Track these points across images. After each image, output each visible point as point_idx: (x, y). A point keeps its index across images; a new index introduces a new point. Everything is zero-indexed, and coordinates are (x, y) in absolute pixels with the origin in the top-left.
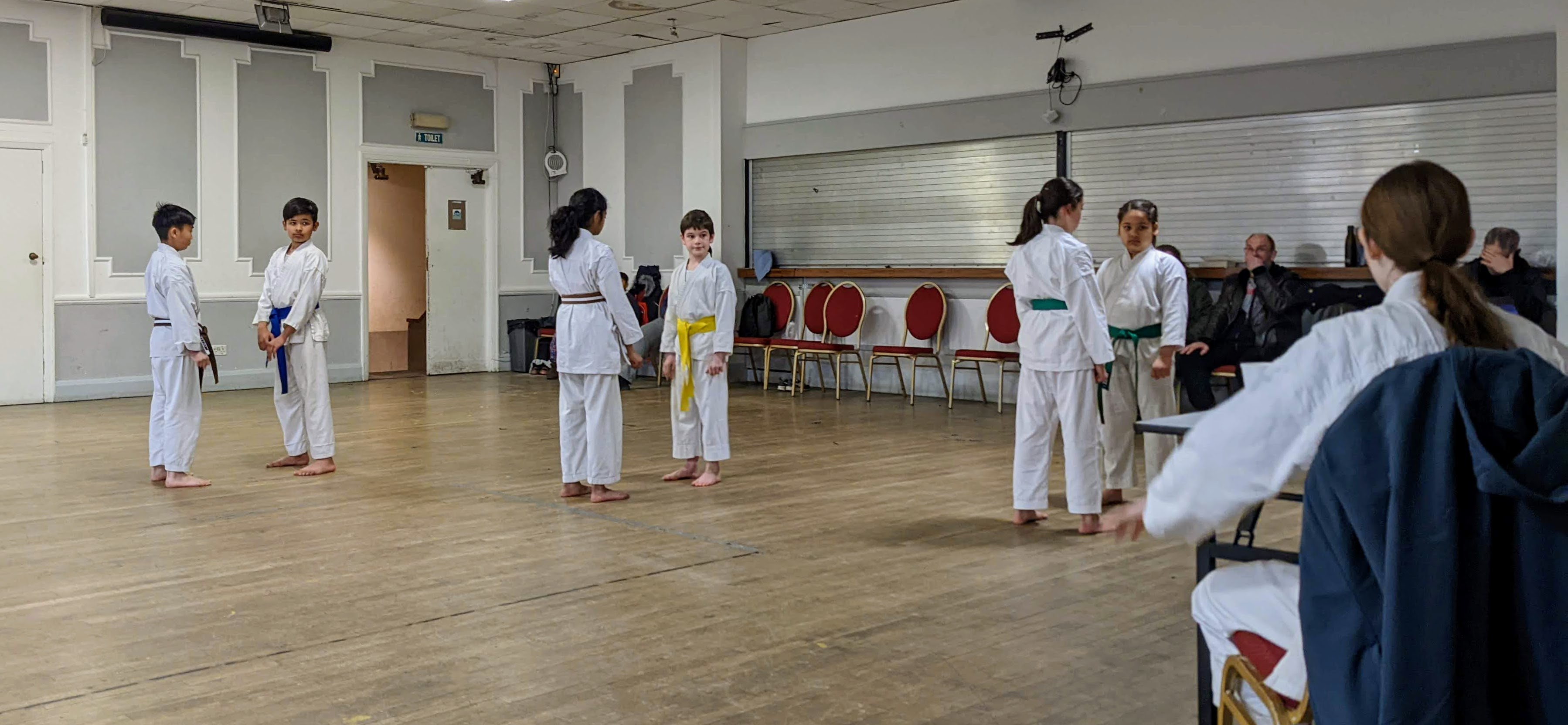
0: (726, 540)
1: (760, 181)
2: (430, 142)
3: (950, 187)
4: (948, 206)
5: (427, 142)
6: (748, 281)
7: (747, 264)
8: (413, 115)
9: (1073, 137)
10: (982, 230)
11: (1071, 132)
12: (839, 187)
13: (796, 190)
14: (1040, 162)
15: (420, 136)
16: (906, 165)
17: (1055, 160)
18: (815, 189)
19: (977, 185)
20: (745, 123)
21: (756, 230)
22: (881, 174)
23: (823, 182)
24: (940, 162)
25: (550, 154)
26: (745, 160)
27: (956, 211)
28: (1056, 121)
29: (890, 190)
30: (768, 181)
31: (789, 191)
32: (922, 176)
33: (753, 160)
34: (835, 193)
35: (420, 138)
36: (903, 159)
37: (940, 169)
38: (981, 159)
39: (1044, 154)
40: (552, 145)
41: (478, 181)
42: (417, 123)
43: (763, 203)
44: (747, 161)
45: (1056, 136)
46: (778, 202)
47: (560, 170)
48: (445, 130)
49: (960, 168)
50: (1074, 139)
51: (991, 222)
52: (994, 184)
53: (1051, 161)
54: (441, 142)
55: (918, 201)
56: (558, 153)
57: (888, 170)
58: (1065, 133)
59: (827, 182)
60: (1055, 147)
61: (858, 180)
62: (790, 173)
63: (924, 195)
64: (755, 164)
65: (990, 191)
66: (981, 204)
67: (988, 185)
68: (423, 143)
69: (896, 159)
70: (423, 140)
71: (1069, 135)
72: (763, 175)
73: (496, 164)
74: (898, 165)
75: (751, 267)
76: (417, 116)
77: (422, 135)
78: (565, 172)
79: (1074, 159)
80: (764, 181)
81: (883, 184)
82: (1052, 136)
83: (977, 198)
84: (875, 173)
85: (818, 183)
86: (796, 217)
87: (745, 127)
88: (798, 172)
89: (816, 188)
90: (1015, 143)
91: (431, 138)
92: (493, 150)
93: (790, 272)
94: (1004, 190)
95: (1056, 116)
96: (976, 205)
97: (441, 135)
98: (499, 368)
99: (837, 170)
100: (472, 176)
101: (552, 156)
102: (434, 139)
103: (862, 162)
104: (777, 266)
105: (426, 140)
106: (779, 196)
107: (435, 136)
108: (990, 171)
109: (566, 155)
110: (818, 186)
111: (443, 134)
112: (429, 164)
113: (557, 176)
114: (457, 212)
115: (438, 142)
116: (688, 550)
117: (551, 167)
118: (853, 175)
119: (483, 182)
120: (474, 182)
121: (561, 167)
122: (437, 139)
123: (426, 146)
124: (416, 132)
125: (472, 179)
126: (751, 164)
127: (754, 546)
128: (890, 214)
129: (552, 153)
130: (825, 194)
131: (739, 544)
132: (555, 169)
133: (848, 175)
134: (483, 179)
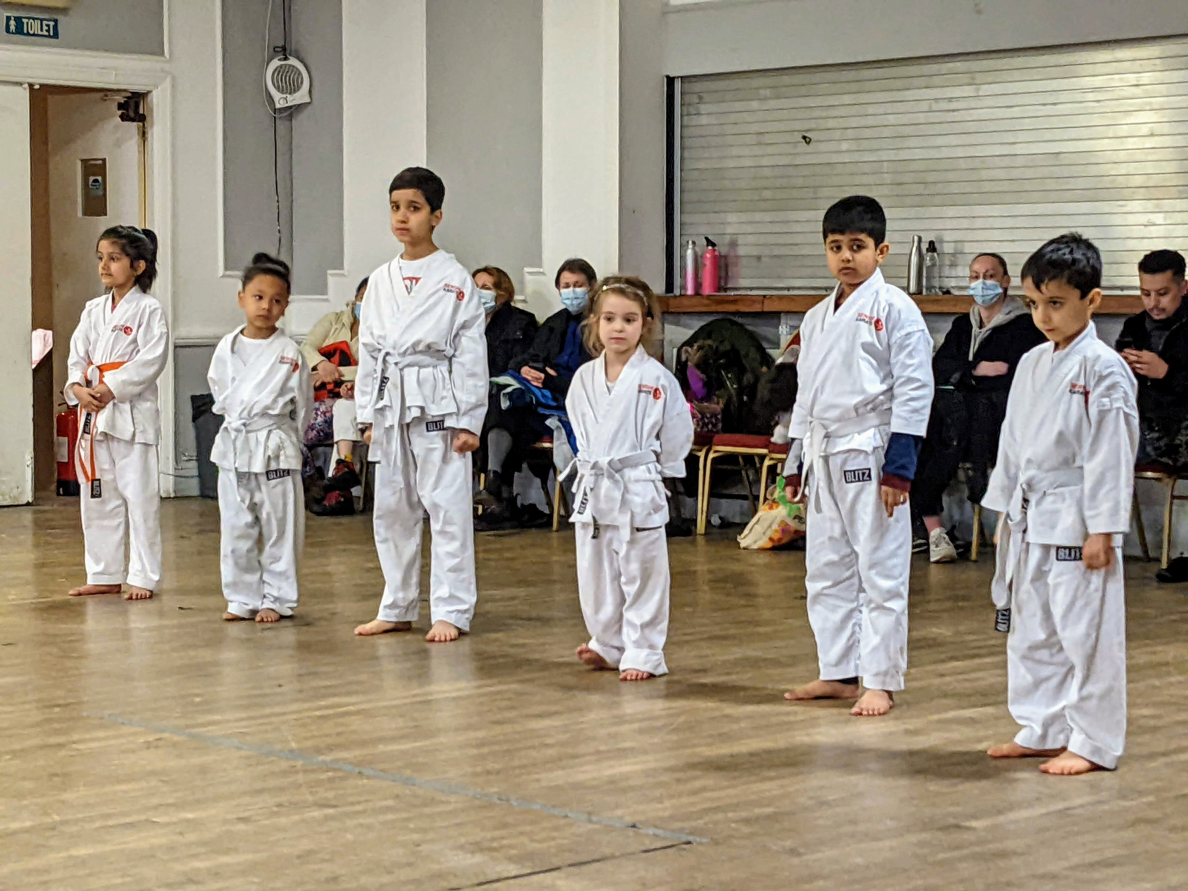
0: (629, 820)
1: (695, 120)
2: (34, 35)
3: (1073, 133)
4: (1065, 171)
5: (28, 34)
6: (670, 318)
7: (670, 286)
10: (1131, 219)
12: (850, 133)
13: (768, 139)
15: (12, 23)
16: (985, 89)
18: (804, 138)
19: (1124, 130)
20: (667, 4)
21: (687, 219)
22: (935, 107)
23: (823, 124)
24: (1054, 85)
25: (276, 63)
26: (668, 77)
27: (1081, 183)
30: (713, 120)
31: (752, 140)
32: (1016, 112)
33: (682, 77)
34: (845, 146)
35: (12, 28)
36: (979, 78)
37: (1051, 99)
38: (1132, 78)
40: (281, 43)
41: (132, 114)
43: (702, 165)
44: (671, 81)
46: (731, 163)
47: (297, 95)
48: (64, 11)
49: (1091, 96)
51: (1150, 205)
54: (56, 35)
55: (1006, 162)
56: (293, 61)
57: (948, 99)
59: (831, 123)
61: (891, 119)
62: (755, 105)
63: (1019, 149)
64: (686, 85)
65: (1150, 143)
66: (1131, 168)
67: (1145, 130)
68: (20, 37)
69: (965, 78)
70: (19, 30)
72: (704, 109)
73: (168, 80)
74: (968, 91)
75: (677, 292)
77: (18, 20)
78: (307, 100)
80: (704, 120)
81: (938, 129)
83: (1122, 156)
84: (924, 106)
85: (812, 125)
86: (767, 194)
87: (667, 11)
88: (773, 104)
89: (807, 136)
91: (35, 27)
92: (162, 54)
93: (754, 302)
94: (1180, 141)
96: (1123, 169)
97: (56, 21)
98: (175, 492)
99: (847, 99)
100: (120, 106)
101: (281, 66)
102: (42, 30)
103: (899, 83)
104: (726, 290)
105: (25, 31)
106: (735, 151)
107: (45, 23)
108: (1150, 104)
109: (309, 62)
110: (807, 131)
111: (60, 18)
112: (31, 81)
113: (291, 107)
114: (96, 181)
115: (49, 36)
116: (553, 839)
117: (278, 89)
118: (881, 109)
119: (141, 118)
120: (123, 118)
121: (299, 88)
122: (48, 31)
123: (24, 44)
124: (9, 15)
125: (120, 112)
126: (678, 85)
127: (681, 830)
128: (954, 188)
129: (280, 60)
130: (823, 147)
131: (656, 827)
132: (286, 93)
133: (871, 110)
134: (141, 112)
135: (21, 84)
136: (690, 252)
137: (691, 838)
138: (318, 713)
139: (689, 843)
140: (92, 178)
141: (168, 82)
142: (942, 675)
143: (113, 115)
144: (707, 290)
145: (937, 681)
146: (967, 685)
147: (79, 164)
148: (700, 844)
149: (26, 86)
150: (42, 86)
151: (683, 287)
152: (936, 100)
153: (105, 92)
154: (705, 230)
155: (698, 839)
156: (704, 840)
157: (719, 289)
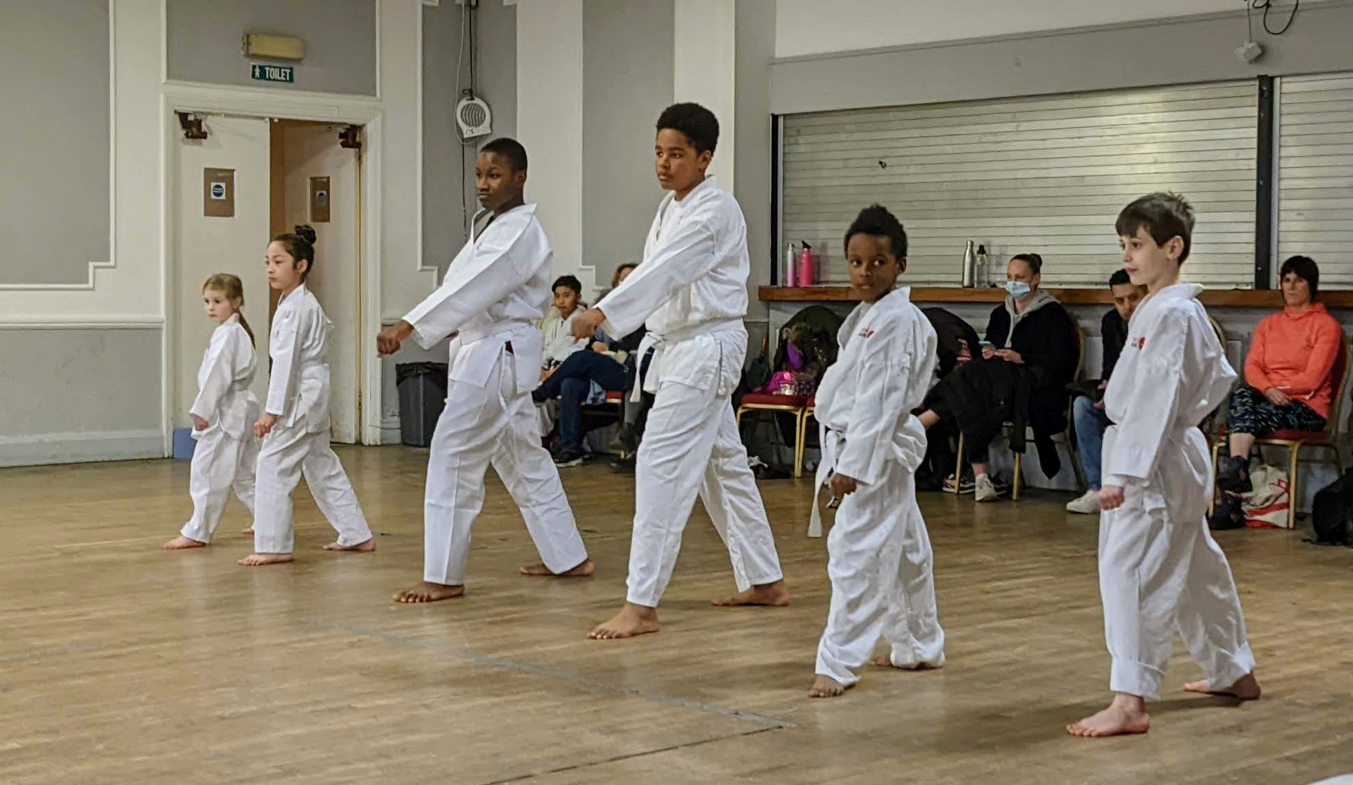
0: (733, 708)
1: (794, 148)
2: (274, 80)
3: (1093, 161)
4: (1089, 191)
5: (270, 79)
6: (772, 304)
7: (774, 280)
8: (248, 36)
9: (1284, 86)
11: (1281, 77)
12: (917, 160)
13: (852, 164)
14: (1232, 124)
15: (257, 70)
16: (1024, 126)
17: (1255, 121)
18: (881, 163)
19: (1132, 159)
20: (773, 57)
21: (789, 226)
22: (983, 139)
23: (894, 152)
24: (1078, 122)
25: (464, 102)
26: (773, 115)
28: (1258, 59)
29: (997, 165)
30: (809, 148)
31: (840, 164)
32: (1048, 144)
33: (785, 116)
34: (912, 169)
35: (257, 74)
36: (1021, 116)
37: (1075, 133)
38: (1140, 118)
39: (1240, 112)
40: (469, 87)
41: (350, 142)
42: (254, 50)
43: (798, 184)
44: (775, 118)
45: (1257, 83)
46: (823, 183)
47: (481, 127)
48: (298, 61)
49: (1109, 132)
50: (1287, 87)
52: (1160, 158)
53: (1247, 122)
54: (291, 80)
56: (477, 101)
57: (996, 133)
58: (1272, 78)
59: (900, 152)
60: (1256, 100)
61: (949, 149)
62: (842, 137)
63: (1054, 173)
64: (788, 121)
65: (1153, 169)
66: (1140, 189)
67: (1150, 158)
68: (263, 82)
69: (1009, 117)
70: (263, 76)
71: (1277, 81)
72: (801, 140)
73: (379, 116)
74: (1012, 127)
75: (780, 284)
76: (253, 39)
77: (262, 68)
78: (489, 131)
79: (1285, 120)
80: (801, 149)
82: (1252, 83)
83: (1132, 179)
84: (976, 138)
85: (887, 153)
86: (851, 207)
87: (773, 62)
88: (857, 136)
89: (883, 160)
90: (1194, 93)
91: (275, 74)
92: (375, 95)
93: (840, 292)
94: (1177, 167)
95: (1259, 51)
97: (291, 69)
98: (381, 440)
99: (916, 133)
100: (341, 136)
101: (468, 105)
102: (280, 75)
103: (956, 121)
104: (819, 283)
105: (267, 77)
106: (825, 173)
107: (283, 70)
108: (1154, 138)
109: (490, 103)
110: (886, 157)
111: (296, 67)
112: (272, 116)
113: (475, 137)
114: (321, 194)
115: (286, 81)
116: (672, 723)
117: (466, 123)
118: (941, 141)
119: (358, 145)
120: (344, 145)
121: (482, 122)
122: (285, 77)
123: (267, 86)
124: (253, 64)
125: (341, 140)
126: (781, 121)
127: (773, 717)
128: (998, 204)
129: (468, 100)
130: (897, 170)
131: (755, 714)
132: (473, 125)
133: (933, 141)
134: (358, 140)
135: (263, 118)
136: (790, 253)
137: (781, 724)
138: (489, 619)
139: (780, 727)
140: (318, 193)
141: (379, 119)
142: (988, 593)
143: (334, 143)
144: (803, 283)
145: (983, 597)
146: (1008, 600)
147: (308, 181)
148: (789, 728)
149: (267, 120)
150: (280, 120)
151: (785, 280)
152: (986, 134)
153: (329, 125)
154: (803, 236)
155: (788, 724)
156: (793, 725)
157: (813, 282)
